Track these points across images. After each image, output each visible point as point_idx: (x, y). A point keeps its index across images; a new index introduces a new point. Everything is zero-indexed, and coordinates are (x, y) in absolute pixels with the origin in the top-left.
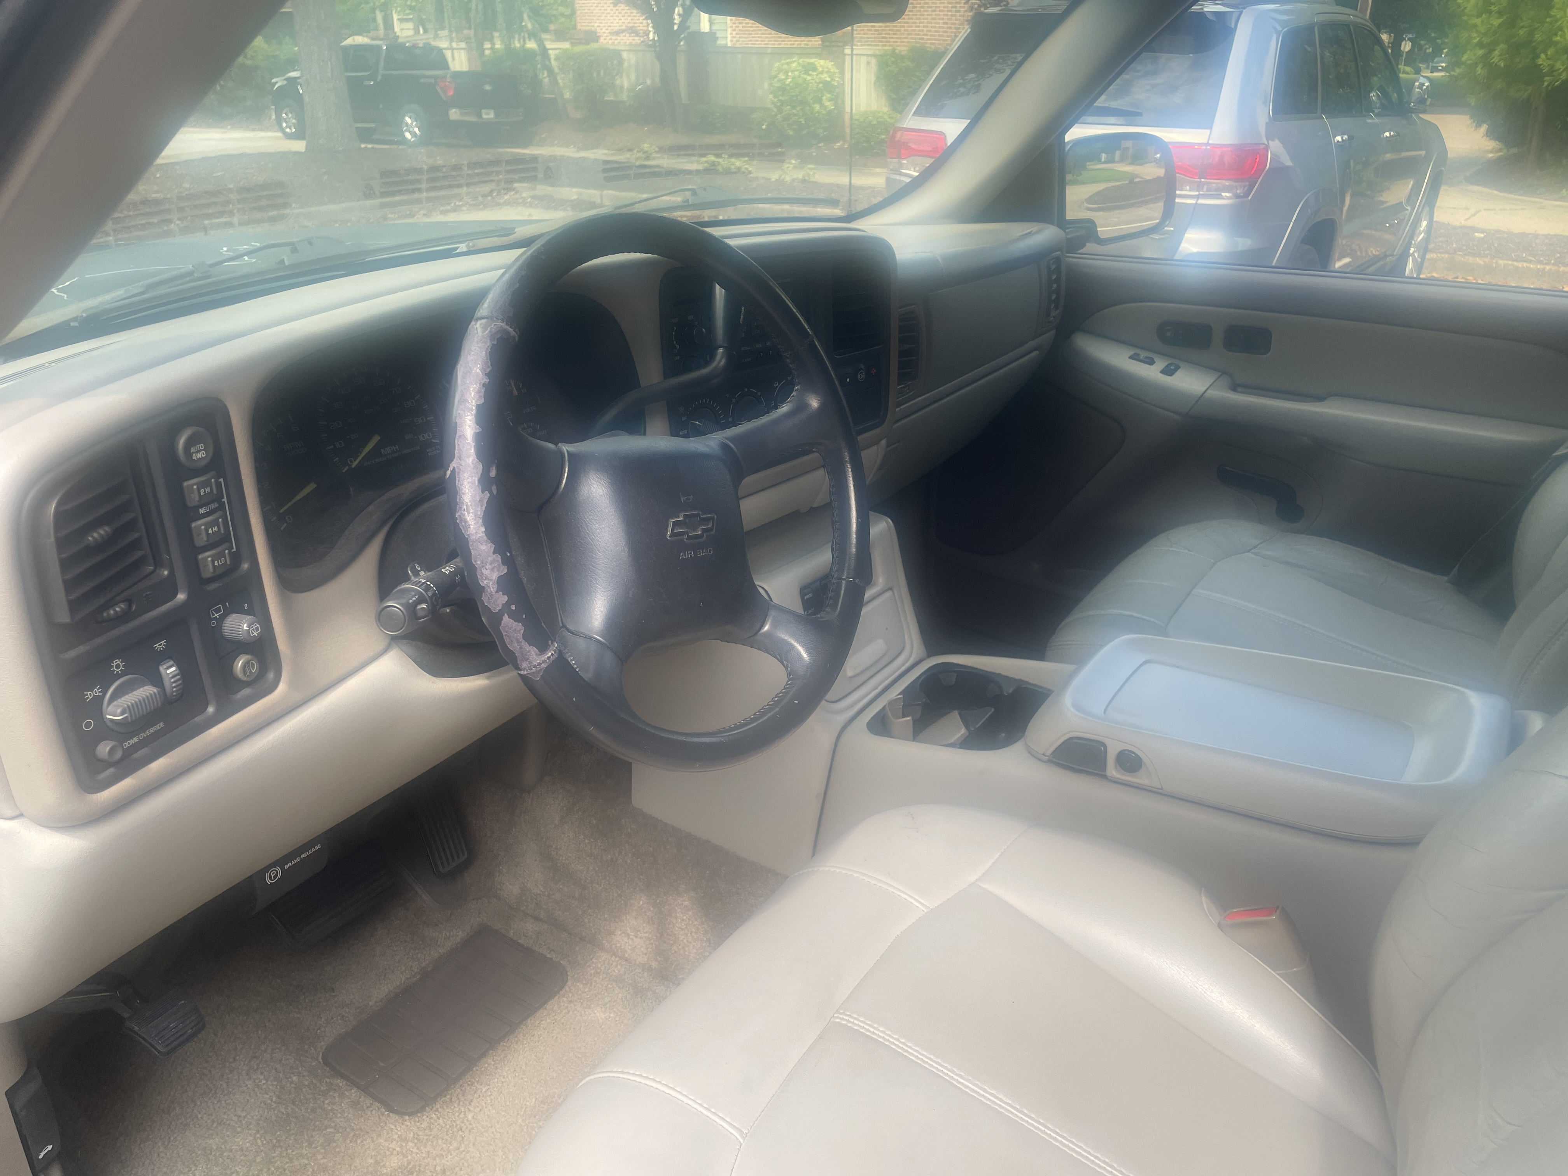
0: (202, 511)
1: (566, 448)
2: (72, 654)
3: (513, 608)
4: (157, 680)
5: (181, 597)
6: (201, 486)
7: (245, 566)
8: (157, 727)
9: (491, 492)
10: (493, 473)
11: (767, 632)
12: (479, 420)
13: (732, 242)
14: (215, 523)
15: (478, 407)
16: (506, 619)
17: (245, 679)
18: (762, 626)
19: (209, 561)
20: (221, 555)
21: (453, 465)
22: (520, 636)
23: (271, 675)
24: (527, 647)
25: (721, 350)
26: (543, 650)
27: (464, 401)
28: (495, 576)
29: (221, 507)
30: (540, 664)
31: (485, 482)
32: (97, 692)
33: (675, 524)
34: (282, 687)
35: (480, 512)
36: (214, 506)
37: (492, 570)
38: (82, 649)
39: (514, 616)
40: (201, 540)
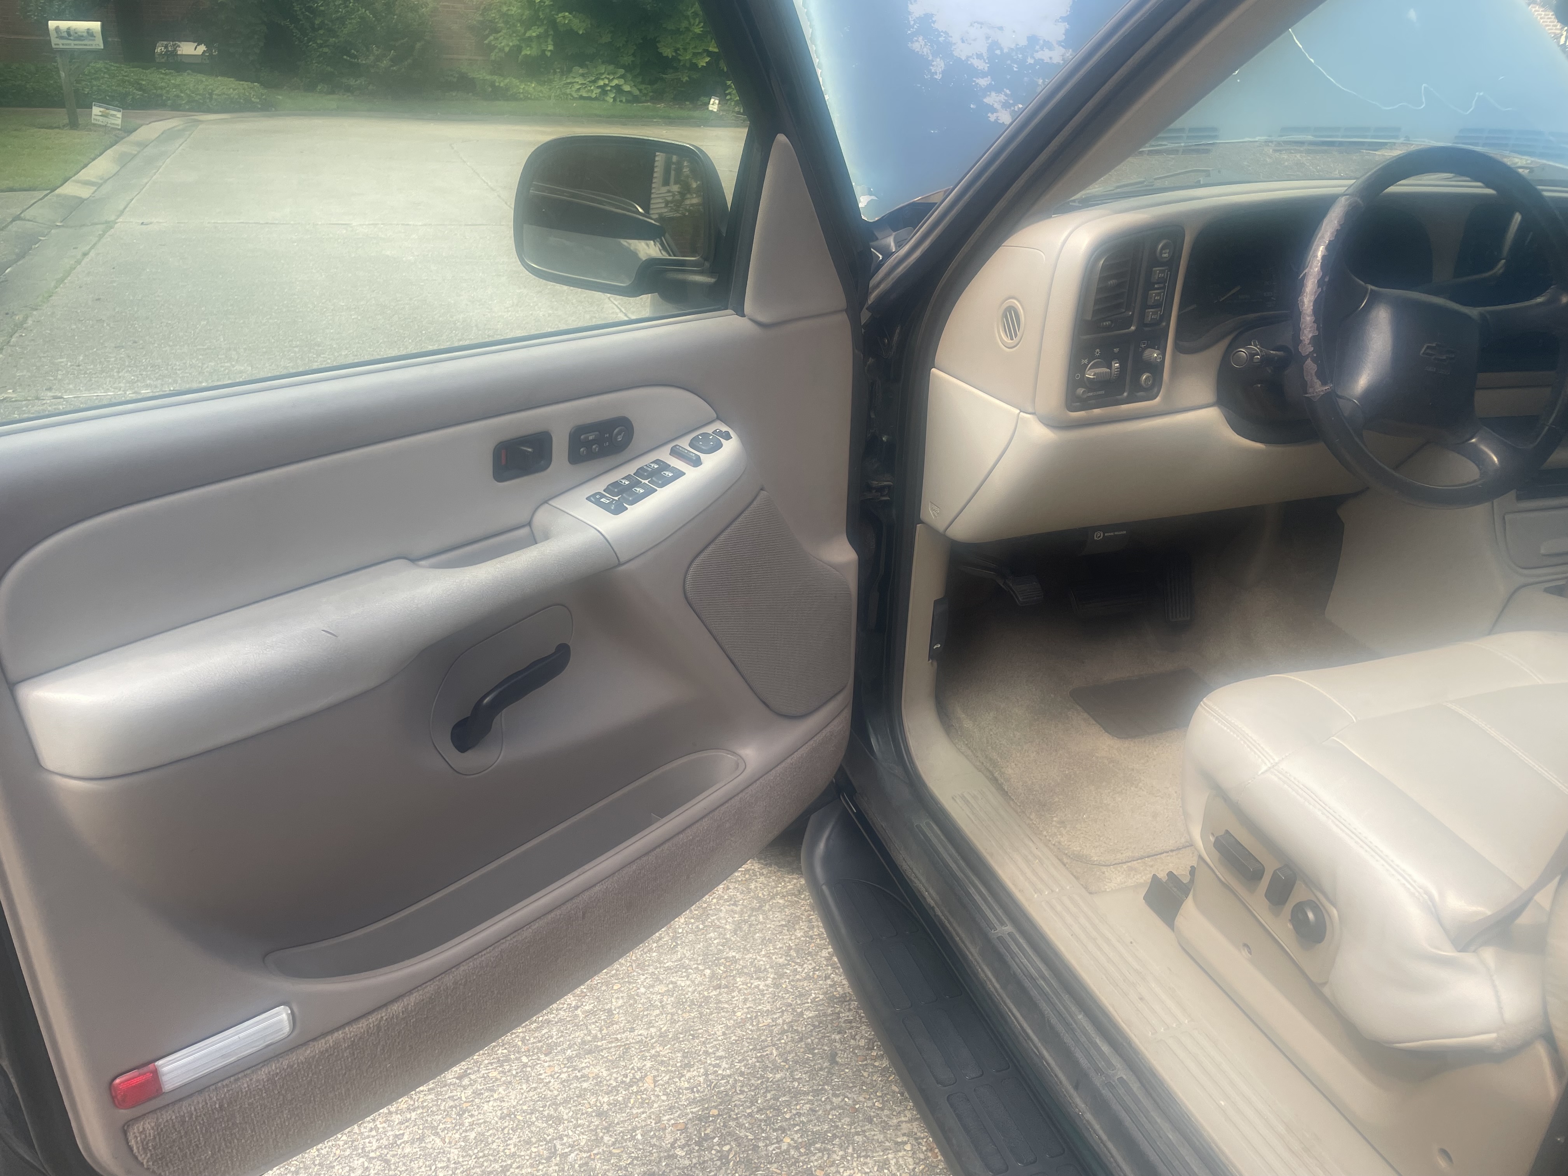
0: (1156, 286)
1: (1370, 287)
2: (1085, 337)
3: (1315, 355)
4: (1110, 366)
5: (1133, 328)
6: (1161, 272)
7: (1164, 324)
8: (1100, 393)
9: (1322, 289)
10: (1327, 279)
11: (1473, 443)
12: (1327, 248)
13: (1546, 194)
14: (1159, 294)
15: (1330, 241)
16: (1309, 361)
17: (1144, 385)
18: (1472, 438)
19: (1151, 315)
20: (1156, 313)
21: (1306, 271)
22: (1313, 372)
23: (1156, 390)
24: (1316, 380)
25: (1503, 261)
26: (1324, 383)
27: (1323, 237)
28: (1310, 335)
29: (1164, 288)
30: (1319, 392)
31: (1320, 283)
32: (1086, 361)
33: (1428, 347)
34: (1158, 399)
35: (1313, 298)
36: (1162, 285)
37: (1310, 331)
38: (1088, 336)
39: (1314, 360)
40: (1151, 302)
